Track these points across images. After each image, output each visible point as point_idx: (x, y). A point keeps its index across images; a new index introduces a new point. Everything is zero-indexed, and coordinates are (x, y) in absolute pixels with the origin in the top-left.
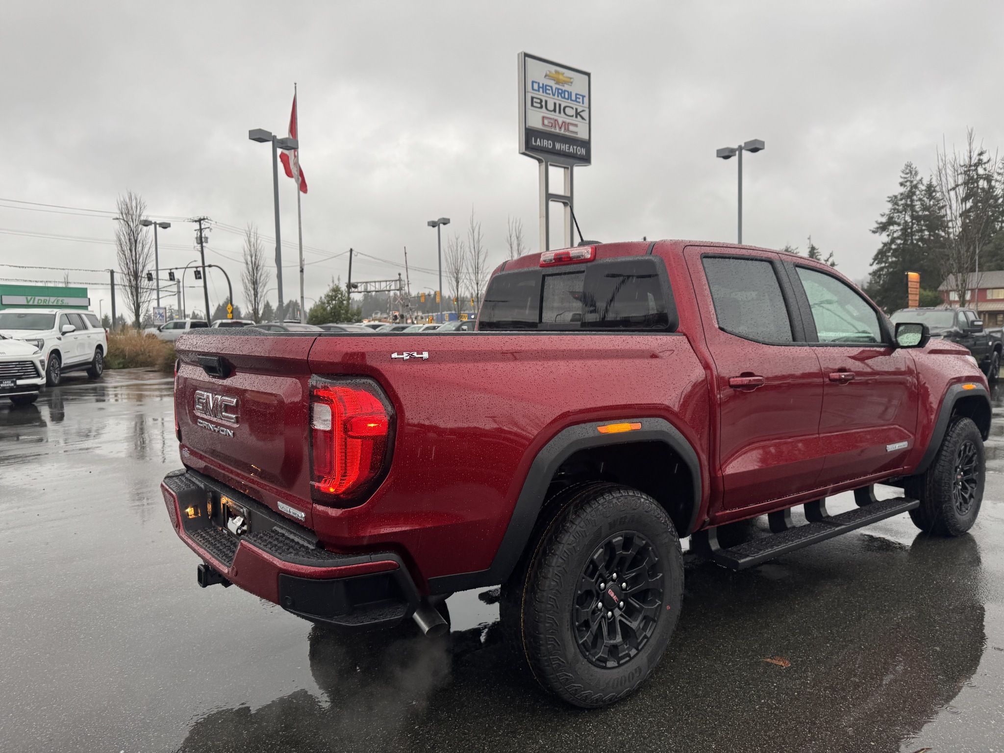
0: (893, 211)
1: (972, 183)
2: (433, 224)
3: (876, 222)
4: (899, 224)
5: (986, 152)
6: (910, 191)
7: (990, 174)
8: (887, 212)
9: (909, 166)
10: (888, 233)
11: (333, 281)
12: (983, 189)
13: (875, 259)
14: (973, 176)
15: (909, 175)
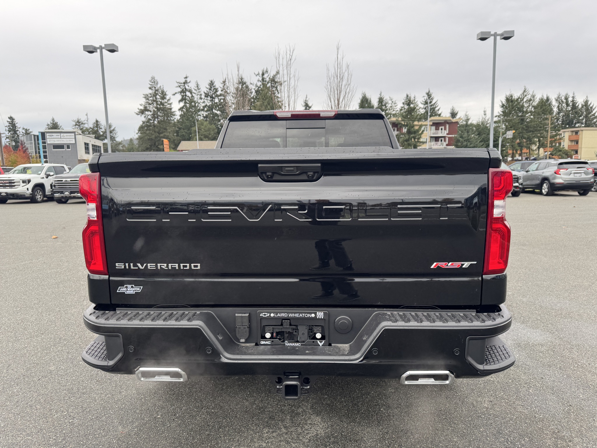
0: (146, 103)
1: (183, 93)
3: (138, 109)
4: (151, 111)
5: (188, 77)
6: (155, 93)
7: (190, 89)
8: (144, 104)
9: (153, 78)
10: (145, 116)
12: (189, 97)
13: (139, 130)
14: (183, 89)
15: (153, 84)
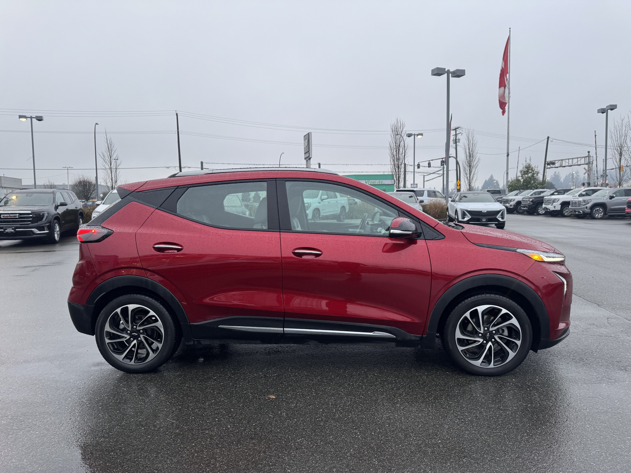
2: (603, 111)
11: (526, 161)
